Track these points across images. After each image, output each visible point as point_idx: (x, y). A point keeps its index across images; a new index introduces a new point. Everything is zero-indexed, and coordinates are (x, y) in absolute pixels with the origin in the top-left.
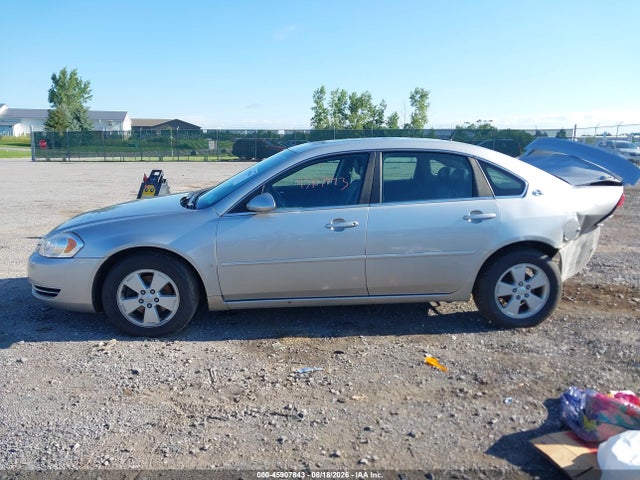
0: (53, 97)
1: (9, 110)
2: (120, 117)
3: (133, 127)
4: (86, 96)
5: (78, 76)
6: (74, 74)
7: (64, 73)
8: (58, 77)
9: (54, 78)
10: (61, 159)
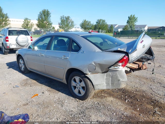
0: (128, 22)
1: (118, 26)
2: (144, 26)
3: (148, 29)
4: (136, 21)
5: (135, 16)
6: (134, 16)
7: (131, 16)
8: (130, 17)
9: (129, 17)
10: (118, 37)
